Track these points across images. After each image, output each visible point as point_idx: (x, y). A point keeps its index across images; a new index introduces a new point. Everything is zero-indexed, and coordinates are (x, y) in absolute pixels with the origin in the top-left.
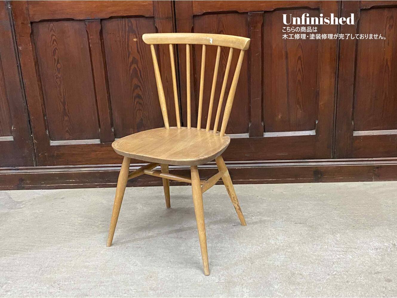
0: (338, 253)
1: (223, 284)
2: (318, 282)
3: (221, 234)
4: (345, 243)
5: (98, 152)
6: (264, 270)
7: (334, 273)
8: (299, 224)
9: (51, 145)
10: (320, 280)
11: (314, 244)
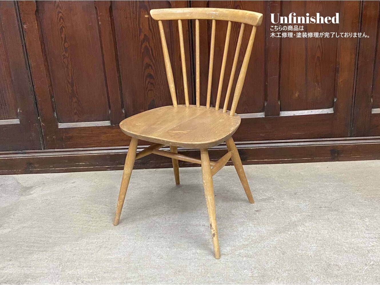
0: (371, 240)
1: (257, 278)
2: (357, 274)
3: (245, 220)
4: (375, 229)
5: (108, 135)
6: (298, 261)
7: (371, 263)
8: (323, 209)
9: (59, 127)
10: (358, 272)
11: (344, 231)
